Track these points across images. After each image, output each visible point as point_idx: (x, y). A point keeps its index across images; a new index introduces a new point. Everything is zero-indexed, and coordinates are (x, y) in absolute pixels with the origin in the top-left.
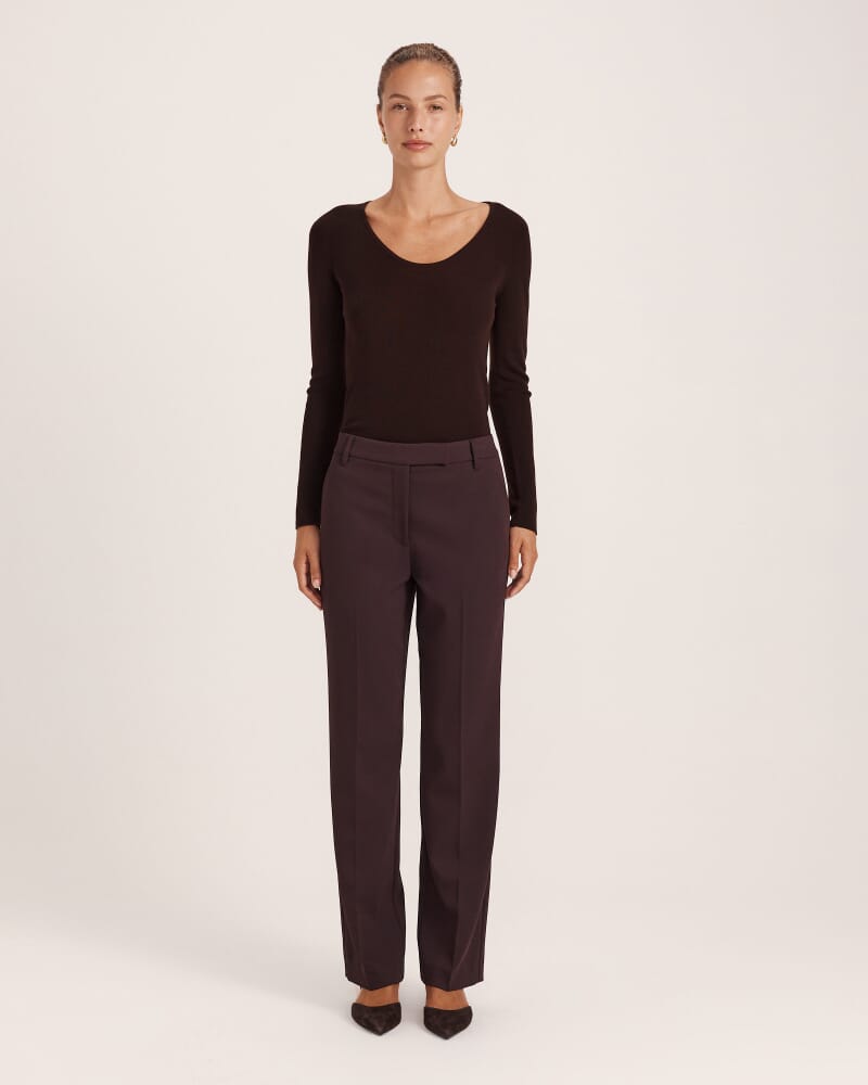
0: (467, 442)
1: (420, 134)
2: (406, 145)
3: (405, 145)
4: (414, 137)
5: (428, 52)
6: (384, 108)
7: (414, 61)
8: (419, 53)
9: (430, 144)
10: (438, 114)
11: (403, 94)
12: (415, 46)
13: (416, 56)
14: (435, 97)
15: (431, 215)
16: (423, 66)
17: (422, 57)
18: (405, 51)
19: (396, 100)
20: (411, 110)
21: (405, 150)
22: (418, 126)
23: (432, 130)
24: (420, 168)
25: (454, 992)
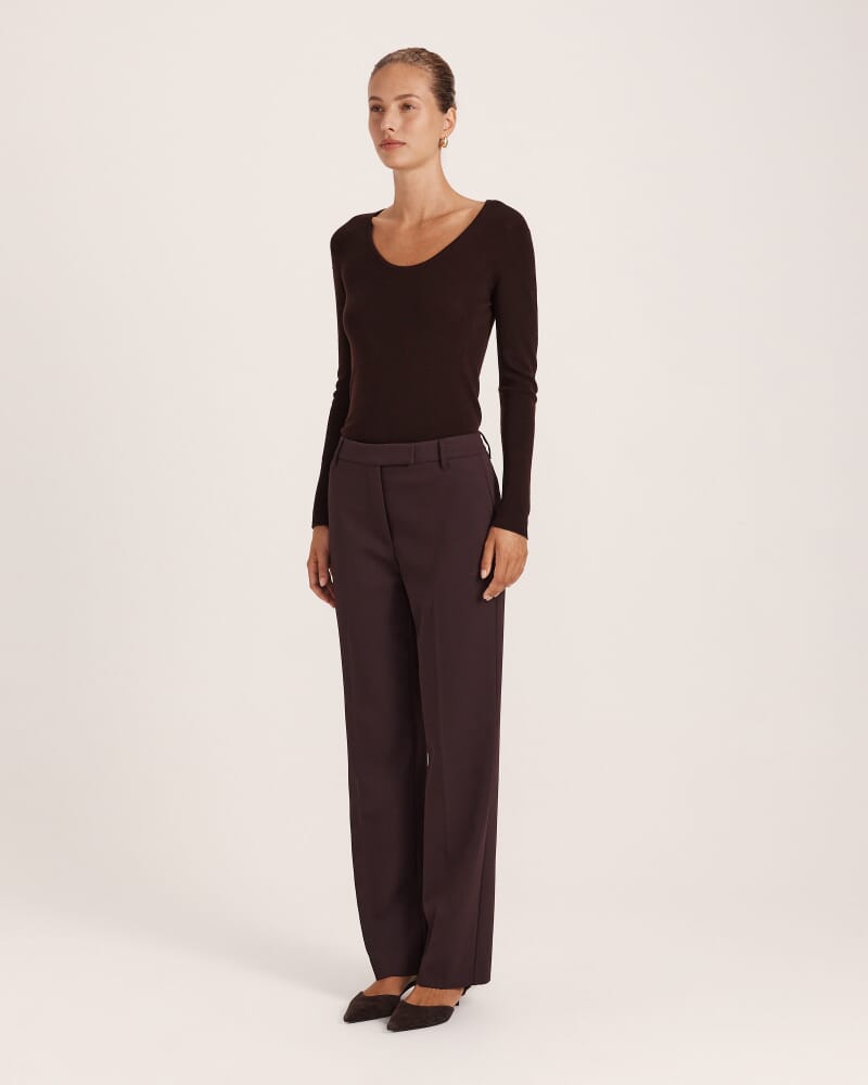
1: (391, 133)
3: (382, 144)
4: (386, 137)
11: (378, 95)
14: (406, 96)
15: (425, 217)
19: (372, 103)
20: (384, 110)
23: (403, 130)
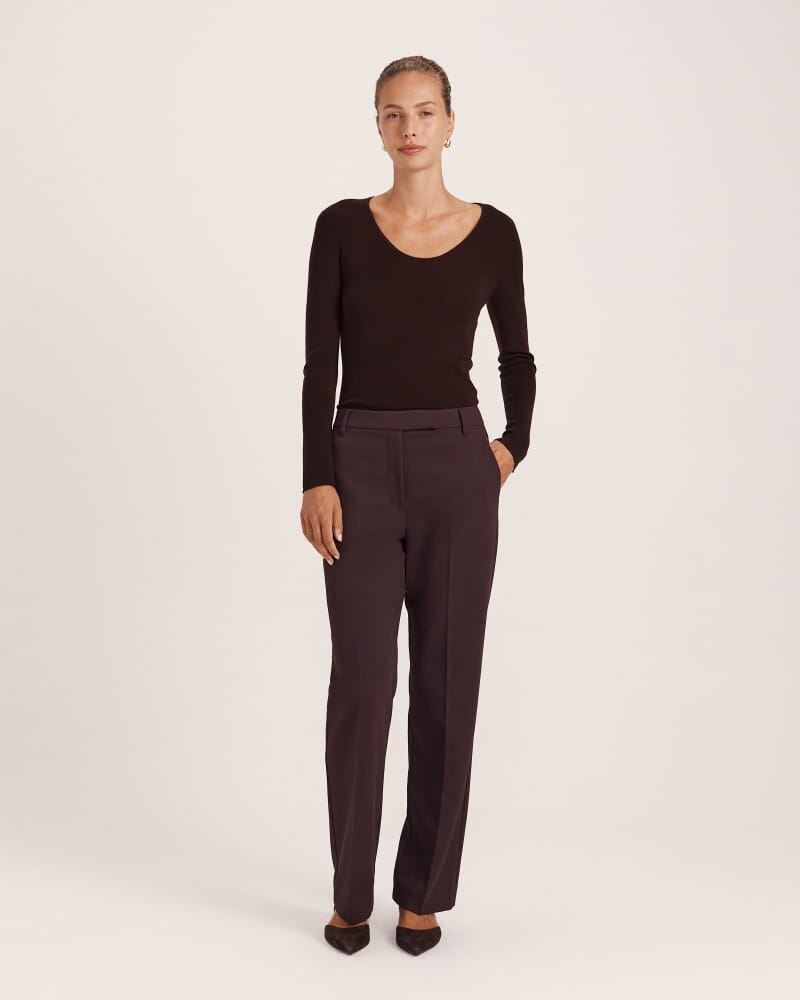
0: (456, 410)
1: (413, 138)
2: (403, 150)
3: (400, 150)
4: (409, 142)
5: (415, 63)
6: (381, 117)
7: (403, 73)
8: (407, 65)
9: (424, 148)
10: (429, 119)
11: (397, 103)
12: (405, 59)
13: (405, 69)
14: (424, 104)
15: (429, 216)
16: (412, 76)
17: (411, 69)
18: (395, 65)
19: (390, 110)
20: (403, 117)
21: (402, 156)
22: (410, 132)
23: (424, 134)
24: (418, 170)
25: (425, 916)
